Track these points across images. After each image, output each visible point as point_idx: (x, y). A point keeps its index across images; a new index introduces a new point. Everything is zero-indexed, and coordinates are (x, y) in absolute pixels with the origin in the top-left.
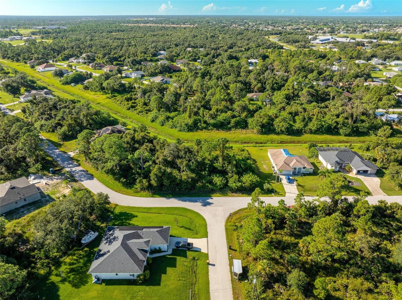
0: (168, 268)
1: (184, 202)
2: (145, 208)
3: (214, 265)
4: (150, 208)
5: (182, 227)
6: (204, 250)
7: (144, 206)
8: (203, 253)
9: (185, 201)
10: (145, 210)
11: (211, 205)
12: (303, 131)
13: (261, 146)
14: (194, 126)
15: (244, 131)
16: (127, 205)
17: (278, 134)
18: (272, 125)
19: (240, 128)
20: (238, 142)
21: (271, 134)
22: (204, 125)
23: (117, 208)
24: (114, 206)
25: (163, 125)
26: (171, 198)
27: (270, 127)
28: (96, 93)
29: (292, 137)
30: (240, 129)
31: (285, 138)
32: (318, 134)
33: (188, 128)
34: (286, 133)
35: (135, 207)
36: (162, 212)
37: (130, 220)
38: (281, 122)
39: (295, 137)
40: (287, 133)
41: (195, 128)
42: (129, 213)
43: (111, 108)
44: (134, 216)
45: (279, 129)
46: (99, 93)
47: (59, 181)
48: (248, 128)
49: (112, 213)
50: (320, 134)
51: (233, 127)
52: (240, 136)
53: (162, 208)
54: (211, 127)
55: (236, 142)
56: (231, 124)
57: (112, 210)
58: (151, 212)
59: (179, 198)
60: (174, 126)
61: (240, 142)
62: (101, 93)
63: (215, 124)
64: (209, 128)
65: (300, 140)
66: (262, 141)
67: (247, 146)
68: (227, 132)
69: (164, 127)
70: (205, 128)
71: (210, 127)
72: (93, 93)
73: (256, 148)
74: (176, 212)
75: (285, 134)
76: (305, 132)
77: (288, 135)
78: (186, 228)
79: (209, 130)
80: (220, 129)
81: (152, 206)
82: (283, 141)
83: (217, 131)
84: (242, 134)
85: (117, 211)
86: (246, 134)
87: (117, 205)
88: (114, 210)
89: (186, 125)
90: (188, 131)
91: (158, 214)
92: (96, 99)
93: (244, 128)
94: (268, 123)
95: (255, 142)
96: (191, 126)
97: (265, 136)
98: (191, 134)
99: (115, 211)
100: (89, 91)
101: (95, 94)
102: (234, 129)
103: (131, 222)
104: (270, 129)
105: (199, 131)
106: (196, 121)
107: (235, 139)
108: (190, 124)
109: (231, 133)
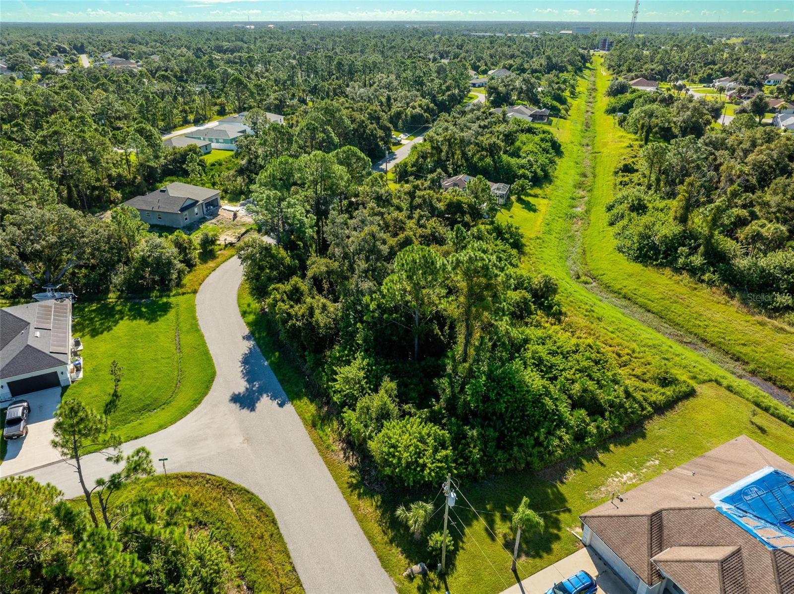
4: (198, 332)
5: (114, 394)
7: (200, 321)
10: (185, 329)
14: (665, 252)
20: (748, 363)
22: (697, 260)
23: (186, 296)
24: (188, 290)
25: (611, 224)
33: (641, 249)
35: (193, 312)
41: (665, 258)
43: (598, 165)
44: (156, 318)
46: (631, 135)
49: (164, 295)
52: (784, 351)
54: (717, 277)
57: (174, 292)
58: (183, 337)
60: (621, 233)
61: (752, 366)
63: (741, 272)
64: (706, 277)
69: (610, 228)
70: (693, 271)
71: (714, 272)
73: (749, 413)
74: (192, 370)
79: (703, 281)
83: (724, 298)
85: (172, 299)
87: (196, 292)
88: (174, 295)
89: (645, 237)
90: (636, 259)
92: (606, 146)
96: (654, 247)
98: (638, 267)
100: (621, 128)
103: (124, 321)
105: (668, 271)
106: (687, 237)
107: (744, 350)
108: (656, 240)
109: (762, 324)
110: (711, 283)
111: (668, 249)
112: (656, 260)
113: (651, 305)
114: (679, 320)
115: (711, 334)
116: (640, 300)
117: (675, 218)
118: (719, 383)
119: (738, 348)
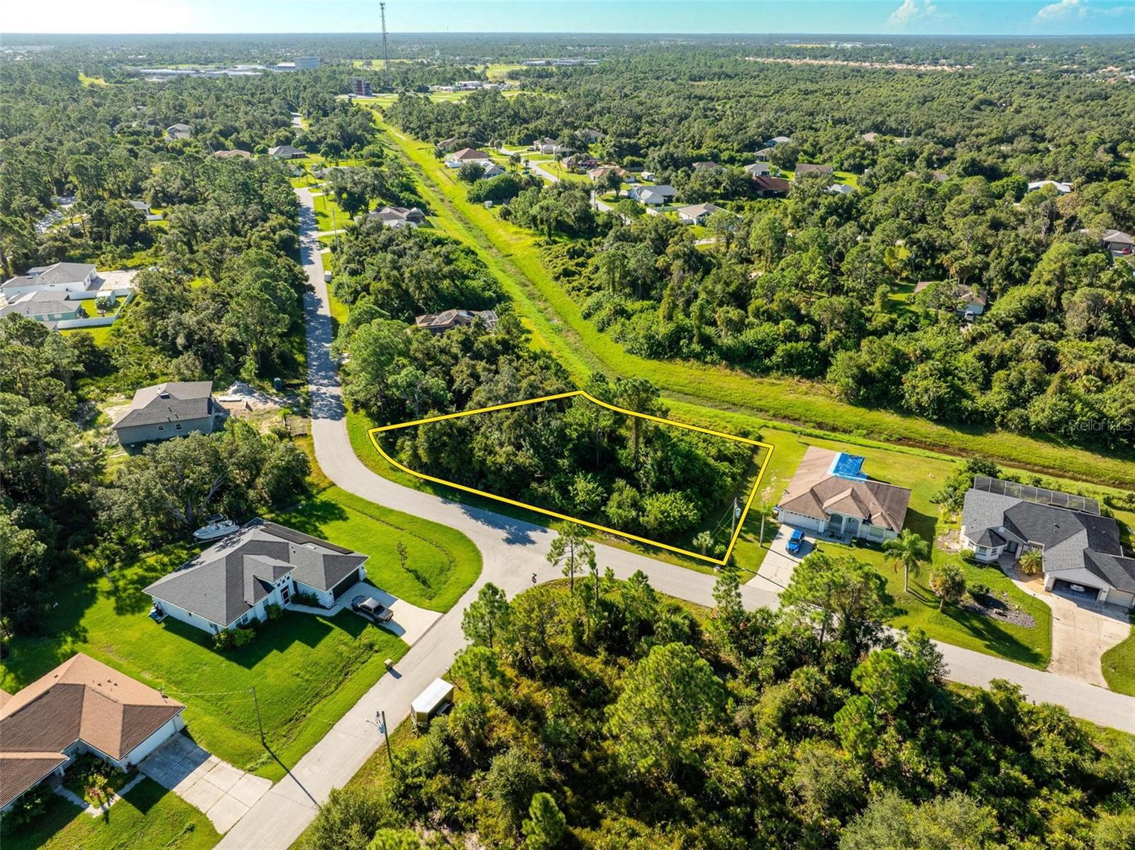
0: (297, 642)
1: (474, 521)
2: (379, 507)
3: (397, 676)
4: (391, 511)
5: (410, 571)
6: (407, 639)
7: (381, 504)
8: (401, 641)
9: (477, 518)
10: (376, 513)
11: (528, 545)
12: (998, 419)
13: (817, 437)
14: (669, 346)
15: (806, 385)
16: (350, 491)
17: (907, 412)
18: (899, 382)
19: (797, 374)
20: (767, 411)
21: (885, 408)
22: (696, 347)
23: (329, 491)
24: (322, 485)
25: (601, 330)
26: (455, 502)
27: (887, 387)
28: (519, 230)
29: (950, 432)
30: (797, 378)
31: (923, 430)
32: (1049, 440)
33: (650, 348)
34: (934, 413)
35: (361, 500)
36: (406, 526)
37: (325, 523)
38: (926, 378)
39: (959, 434)
40: (935, 417)
41: (670, 351)
42: (339, 508)
43: (525, 270)
44: (341, 516)
45: (914, 399)
46: (527, 231)
47: (277, 406)
48: (824, 377)
49: (310, 497)
50: (1058, 444)
51: (778, 366)
52: (783, 397)
53: (413, 520)
54: (715, 357)
55: (761, 410)
56: (774, 358)
57: (315, 491)
58: (387, 520)
59: (470, 508)
60: (621, 337)
61: (772, 412)
62: (531, 231)
63: (729, 349)
64: (708, 359)
65: (970, 446)
66: (839, 423)
67: (774, 428)
68: (754, 377)
69: (603, 335)
70: (698, 357)
71: (712, 354)
72: (515, 229)
73: (794, 438)
74: (435, 536)
75: (930, 419)
76: (1004, 425)
77: (938, 422)
78: (418, 578)
79: (707, 363)
80: (737, 367)
81: (396, 508)
82: (910, 439)
83: (728, 371)
84: (795, 391)
85: (322, 497)
86: (806, 393)
87: (333, 484)
88: (318, 494)
89: (650, 338)
90: (649, 357)
91: (392, 529)
92: (509, 246)
93: (809, 376)
94: (887, 375)
95: (815, 422)
96: (660, 344)
97: (862, 411)
98: (654, 364)
99: (319, 496)
100: (510, 223)
101: (516, 233)
102: (780, 373)
103: (323, 528)
104: (885, 393)
105: (678, 361)
106: (679, 332)
107: (762, 403)
108: (659, 337)
109: (761, 383)
110: (713, 363)
111: (671, 344)
112: (666, 354)
113: (686, 390)
114: (710, 395)
115: (736, 397)
116: (675, 387)
117: (664, 317)
118: (768, 427)
119: (758, 403)
